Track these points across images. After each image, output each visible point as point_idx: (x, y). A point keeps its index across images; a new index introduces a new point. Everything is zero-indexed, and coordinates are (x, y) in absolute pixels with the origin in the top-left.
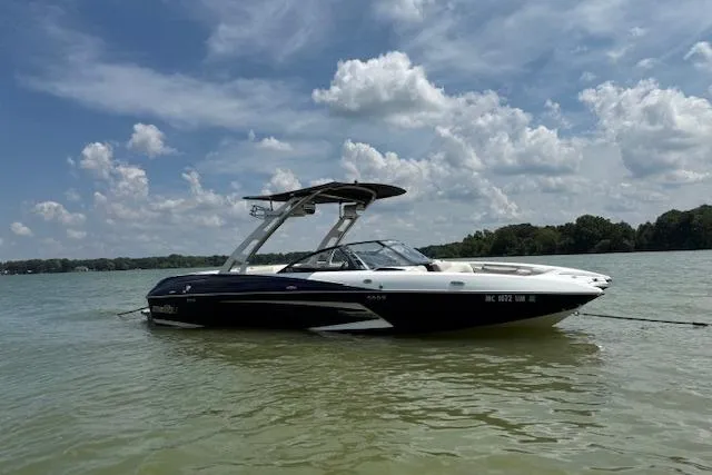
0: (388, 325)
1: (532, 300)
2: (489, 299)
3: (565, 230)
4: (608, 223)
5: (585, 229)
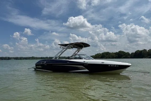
0: (88, 71)
1: (118, 66)
2: (109, 66)
3: (116, 53)
4: (125, 52)
5: (120, 53)
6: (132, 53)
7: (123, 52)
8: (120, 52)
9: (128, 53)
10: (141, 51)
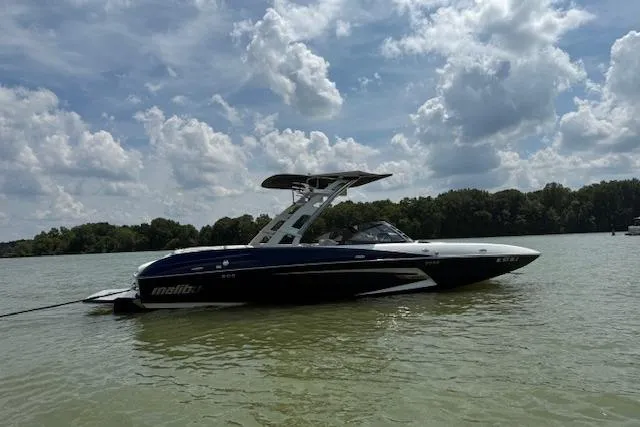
0: (434, 284)
3: (142, 229)
4: (178, 224)
5: (159, 229)
6: (205, 229)
7: (170, 224)
8: (158, 222)
9: (189, 226)
10: (236, 221)
